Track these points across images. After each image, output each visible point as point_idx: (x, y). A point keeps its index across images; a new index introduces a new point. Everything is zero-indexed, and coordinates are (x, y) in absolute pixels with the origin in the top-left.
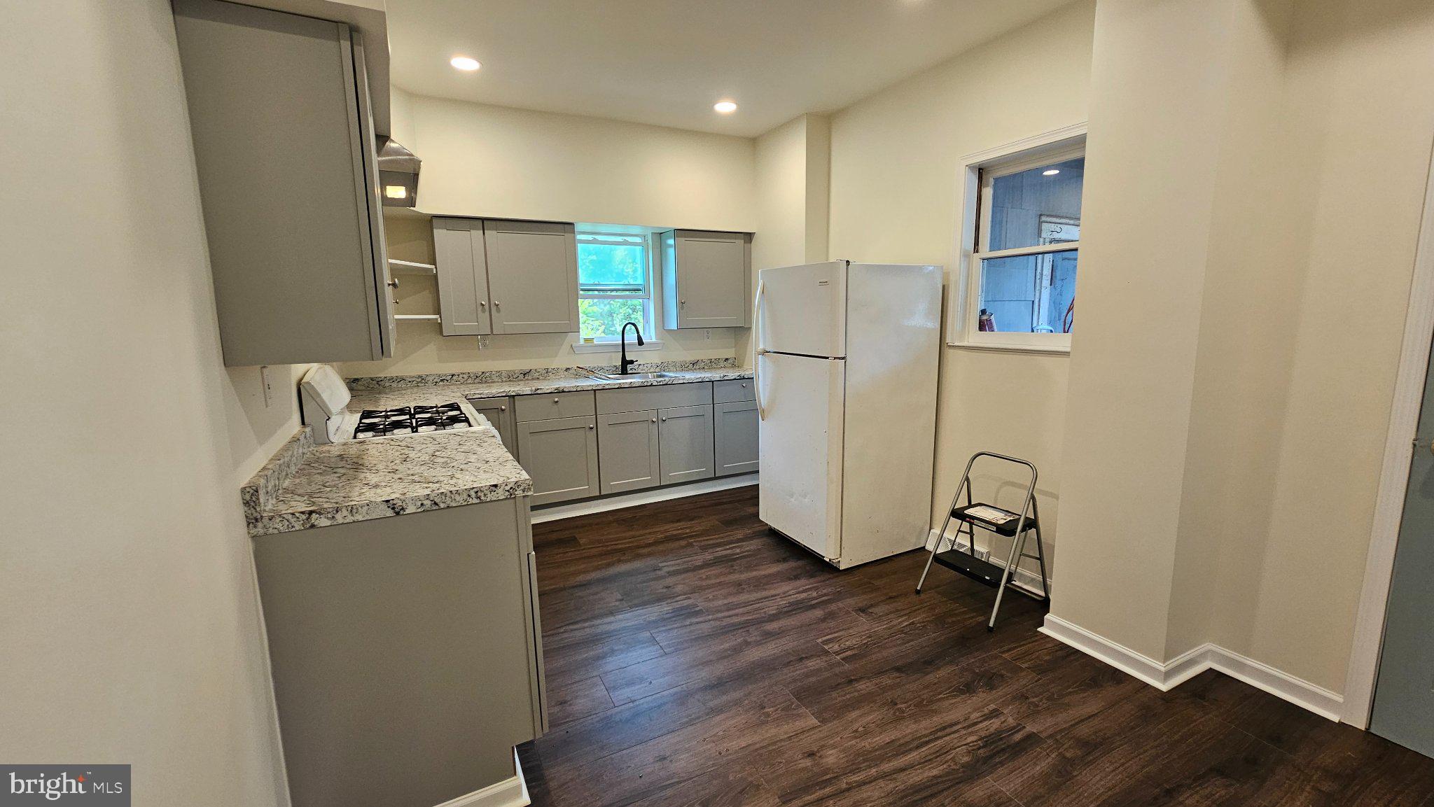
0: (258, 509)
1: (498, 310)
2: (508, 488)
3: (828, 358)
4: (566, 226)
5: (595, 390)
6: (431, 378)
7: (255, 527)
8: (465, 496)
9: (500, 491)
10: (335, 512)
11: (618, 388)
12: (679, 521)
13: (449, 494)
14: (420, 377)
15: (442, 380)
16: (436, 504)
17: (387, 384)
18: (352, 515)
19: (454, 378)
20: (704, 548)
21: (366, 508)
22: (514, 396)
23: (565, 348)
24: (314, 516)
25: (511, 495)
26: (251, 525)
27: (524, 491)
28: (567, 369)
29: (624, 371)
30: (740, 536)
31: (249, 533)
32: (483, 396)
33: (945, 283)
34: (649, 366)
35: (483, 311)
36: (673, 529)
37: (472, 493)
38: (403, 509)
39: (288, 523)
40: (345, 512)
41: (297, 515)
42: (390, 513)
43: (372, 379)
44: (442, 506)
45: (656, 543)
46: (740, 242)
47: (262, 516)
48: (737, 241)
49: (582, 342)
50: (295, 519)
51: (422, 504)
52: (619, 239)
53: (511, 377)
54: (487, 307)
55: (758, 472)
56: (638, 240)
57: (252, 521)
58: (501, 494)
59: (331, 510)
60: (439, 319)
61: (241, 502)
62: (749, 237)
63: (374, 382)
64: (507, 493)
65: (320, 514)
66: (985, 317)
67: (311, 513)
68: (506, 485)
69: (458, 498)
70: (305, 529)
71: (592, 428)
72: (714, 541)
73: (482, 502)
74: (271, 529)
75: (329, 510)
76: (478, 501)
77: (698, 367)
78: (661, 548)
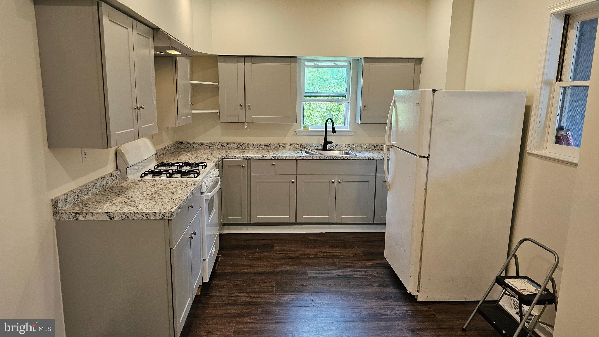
0: (57, 209)
1: (250, 109)
2: (161, 214)
3: (416, 155)
4: (292, 58)
5: (297, 160)
6: (216, 145)
7: (56, 216)
8: (141, 215)
9: (157, 215)
10: (86, 214)
11: (311, 159)
12: (337, 247)
13: (133, 213)
14: (211, 143)
15: (222, 146)
16: (127, 217)
17: (195, 146)
18: (93, 217)
19: (229, 145)
20: (340, 267)
21: (98, 214)
22: (250, 159)
23: (291, 132)
24: (78, 215)
25: (162, 218)
26: (55, 215)
27: (169, 217)
28: (291, 145)
29: (325, 148)
30: (368, 265)
31: (54, 218)
32: (233, 158)
33: (529, 104)
34: (343, 146)
35: (242, 109)
36: (328, 251)
37: (144, 214)
38: (113, 217)
39: (68, 216)
40: (90, 215)
41: (72, 213)
42: (108, 218)
43: (188, 143)
44: (130, 218)
45: (316, 258)
46: (412, 65)
47: (59, 212)
48: (409, 64)
49: (302, 129)
50: (71, 215)
51: (122, 217)
52: (332, 64)
53: (259, 147)
54: (244, 107)
55: (385, 224)
56: (345, 64)
57: (55, 213)
58: (157, 217)
59: (84, 213)
60: (219, 113)
61: (51, 205)
62: (419, 61)
63: (189, 144)
64: (160, 217)
65: (80, 214)
66: (561, 133)
67: (77, 213)
68: (160, 213)
69: (137, 216)
70: (74, 220)
71: (293, 182)
72: (351, 264)
73: (148, 220)
74: (62, 218)
75: (83, 213)
76: (147, 219)
77: (377, 149)
78: (315, 261)
